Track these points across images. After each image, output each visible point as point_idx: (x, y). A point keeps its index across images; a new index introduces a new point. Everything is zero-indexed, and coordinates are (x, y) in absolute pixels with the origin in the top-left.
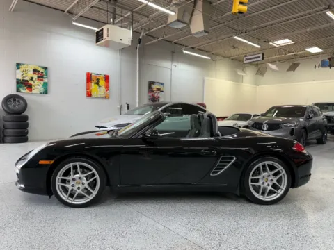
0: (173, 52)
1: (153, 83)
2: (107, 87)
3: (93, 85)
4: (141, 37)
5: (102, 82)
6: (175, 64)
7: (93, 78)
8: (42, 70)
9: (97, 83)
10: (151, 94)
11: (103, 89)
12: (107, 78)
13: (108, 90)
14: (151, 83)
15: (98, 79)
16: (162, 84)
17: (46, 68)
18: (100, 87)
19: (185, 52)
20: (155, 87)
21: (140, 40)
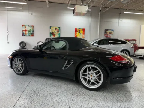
0: (120, 14)
1: (107, 30)
2: (84, 33)
3: (78, 33)
4: (100, 9)
5: (82, 32)
6: (121, 20)
7: (78, 30)
8: (58, 28)
9: (79, 32)
10: (106, 35)
11: (82, 34)
12: (84, 30)
13: (84, 35)
14: (106, 31)
15: (80, 30)
16: (112, 30)
17: (60, 28)
18: (80, 34)
19: (125, 12)
20: (108, 32)
21: (100, 10)
